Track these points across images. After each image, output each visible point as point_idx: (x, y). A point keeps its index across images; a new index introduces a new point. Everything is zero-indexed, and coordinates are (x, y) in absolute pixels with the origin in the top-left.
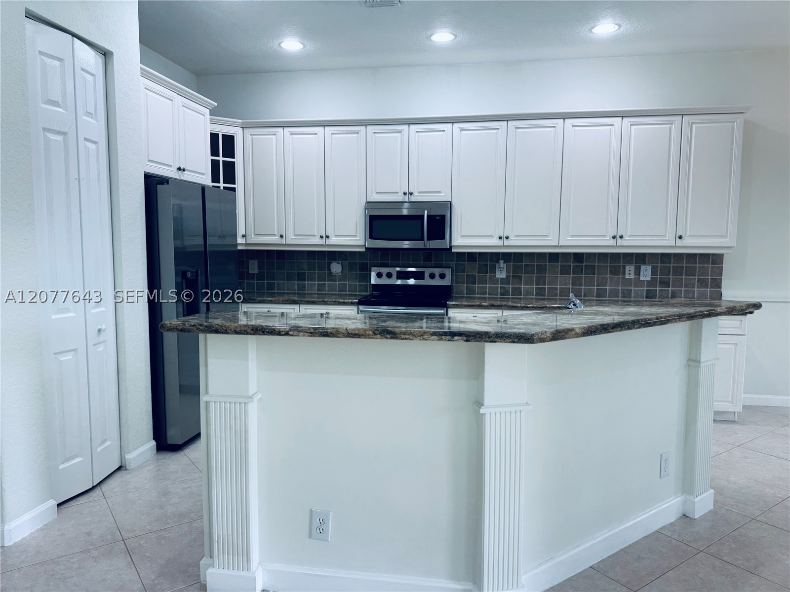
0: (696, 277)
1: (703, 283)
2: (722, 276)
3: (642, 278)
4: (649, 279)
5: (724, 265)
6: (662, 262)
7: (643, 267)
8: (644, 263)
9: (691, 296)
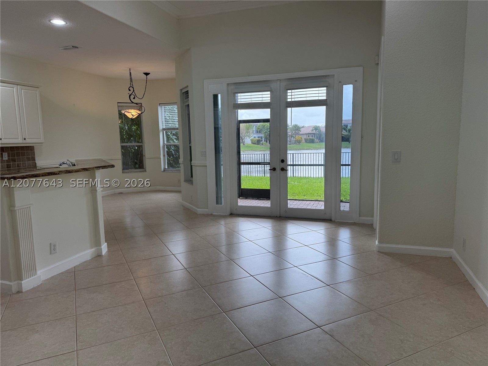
0: (26, 157)
1: (28, 159)
2: (35, 155)
3: (4, 159)
4: (7, 159)
5: (35, 151)
6: (11, 151)
7: (4, 154)
8: (4, 152)
9: (25, 165)
